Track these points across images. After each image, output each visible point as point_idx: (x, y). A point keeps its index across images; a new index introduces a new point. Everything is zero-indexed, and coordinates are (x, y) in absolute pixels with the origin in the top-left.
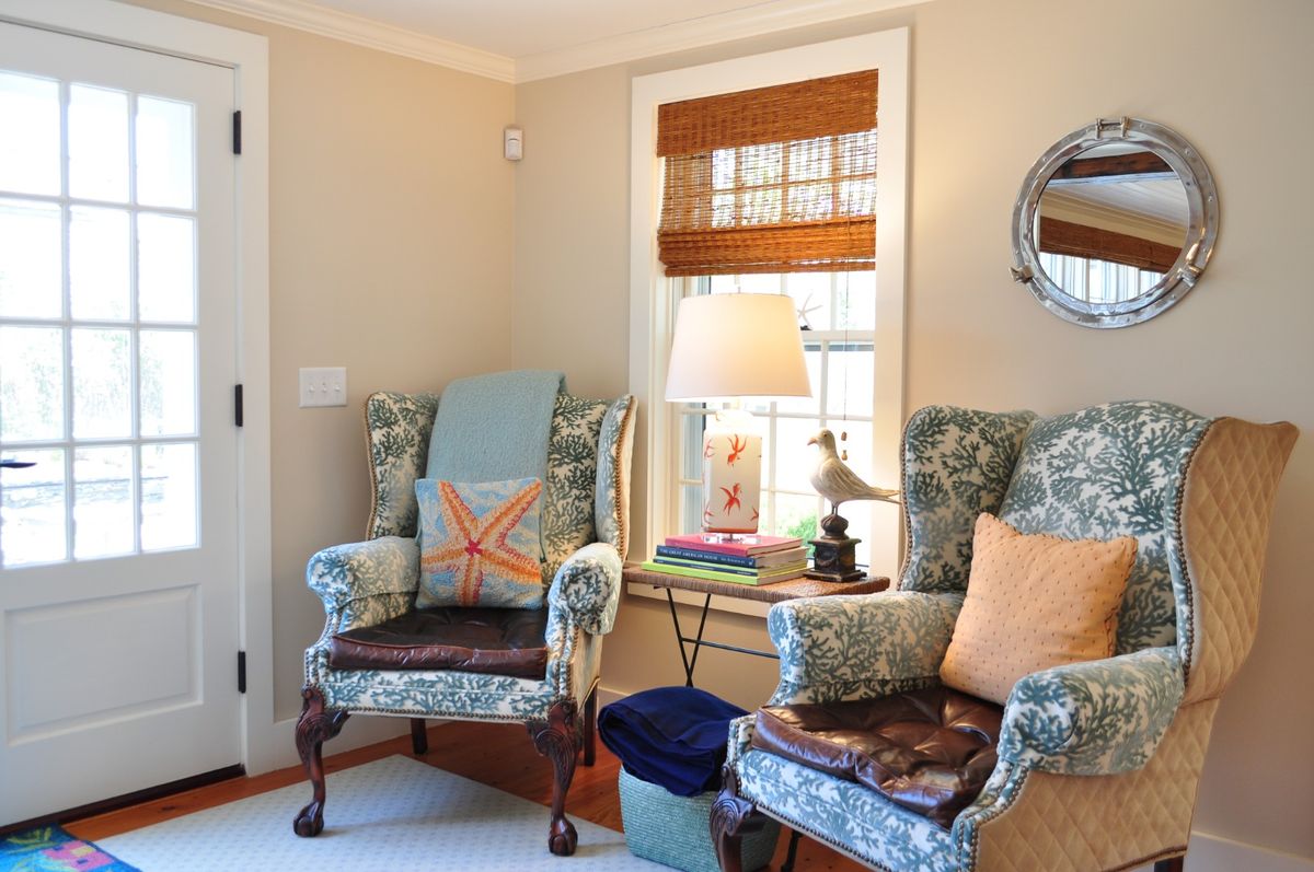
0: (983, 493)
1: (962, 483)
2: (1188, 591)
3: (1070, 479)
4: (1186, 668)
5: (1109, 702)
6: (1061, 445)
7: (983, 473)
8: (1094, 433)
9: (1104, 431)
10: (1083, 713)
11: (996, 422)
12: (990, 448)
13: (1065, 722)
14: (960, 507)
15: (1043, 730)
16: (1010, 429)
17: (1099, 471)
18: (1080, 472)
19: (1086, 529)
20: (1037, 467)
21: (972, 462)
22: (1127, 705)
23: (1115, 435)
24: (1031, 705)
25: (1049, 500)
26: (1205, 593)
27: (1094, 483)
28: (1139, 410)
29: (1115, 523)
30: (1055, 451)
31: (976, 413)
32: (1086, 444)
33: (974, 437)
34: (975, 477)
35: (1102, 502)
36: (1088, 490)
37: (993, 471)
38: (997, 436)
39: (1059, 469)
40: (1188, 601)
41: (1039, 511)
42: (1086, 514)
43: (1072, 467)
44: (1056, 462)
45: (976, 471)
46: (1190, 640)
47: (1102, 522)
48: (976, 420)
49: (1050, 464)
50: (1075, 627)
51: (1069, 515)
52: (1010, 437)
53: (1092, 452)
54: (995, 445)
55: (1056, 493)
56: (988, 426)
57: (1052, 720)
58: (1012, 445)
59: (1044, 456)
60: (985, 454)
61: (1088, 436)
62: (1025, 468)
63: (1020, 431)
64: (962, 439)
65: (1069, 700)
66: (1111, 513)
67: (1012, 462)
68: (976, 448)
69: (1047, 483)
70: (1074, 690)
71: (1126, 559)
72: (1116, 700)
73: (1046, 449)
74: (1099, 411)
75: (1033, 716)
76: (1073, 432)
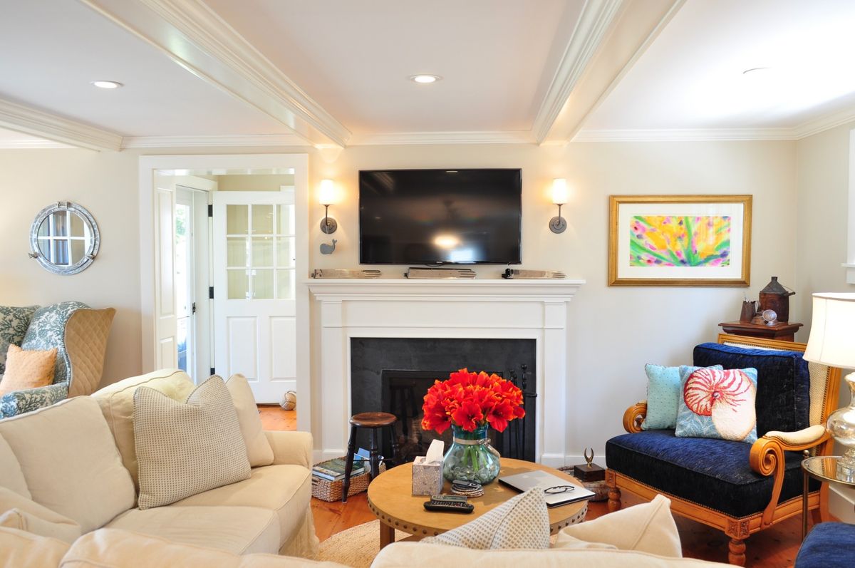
0: (15, 337)
1: (5, 334)
2: (69, 364)
3: (44, 330)
4: (68, 387)
5: (33, 399)
6: (43, 318)
7: (15, 330)
8: (53, 314)
9: (56, 313)
10: (21, 403)
11: (21, 311)
12: (18, 320)
13: (16, 406)
14: (5, 343)
15: (10, 410)
16: (27, 313)
17: (53, 327)
18: (48, 327)
19: (48, 347)
20: (34, 327)
21: (9, 326)
22: (41, 400)
23: (60, 314)
24: (5, 403)
25: (37, 338)
26: (74, 364)
27: (51, 331)
28: (68, 305)
29: (57, 344)
30: (41, 320)
31: (12, 308)
32: (51, 318)
33: (11, 317)
34: (11, 331)
35: (53, 337)
36: (50, 333)
37: (19, 328)
38: (21, 316)
39: (42, 327)
40: (69, 367)
41: (34, 342)
42: (48, 342)
43: (45, 326)
44: (41, 324)
45: (11, 329)
46: (70, 379)
47: (53, 344)
48: (12, 310)
49: (39, 325)
50: (36, 379)
51: (43, 342)
52: (27, 316)
53: (52, 320)
54: (20, 319)
55: (39, 335)
56: (17, 312)
57: (12, 406)
58: (28, 319)
59: (37, 322)
60: (15, 323)
61: (51, 315)
62: (31, 327)
63: (32, 313)
64: (5, 318)
65: (16, 400)
66: (56, 340)
67: (27, 325)
68: (11, 321)
69: (37, 332)
70: (18, 396)
71: (54, 356)
72: (36, 399)
73: (38, 319)
74: (57, 305)
75: (6, 407)
76: (47, 313)
